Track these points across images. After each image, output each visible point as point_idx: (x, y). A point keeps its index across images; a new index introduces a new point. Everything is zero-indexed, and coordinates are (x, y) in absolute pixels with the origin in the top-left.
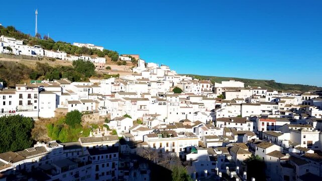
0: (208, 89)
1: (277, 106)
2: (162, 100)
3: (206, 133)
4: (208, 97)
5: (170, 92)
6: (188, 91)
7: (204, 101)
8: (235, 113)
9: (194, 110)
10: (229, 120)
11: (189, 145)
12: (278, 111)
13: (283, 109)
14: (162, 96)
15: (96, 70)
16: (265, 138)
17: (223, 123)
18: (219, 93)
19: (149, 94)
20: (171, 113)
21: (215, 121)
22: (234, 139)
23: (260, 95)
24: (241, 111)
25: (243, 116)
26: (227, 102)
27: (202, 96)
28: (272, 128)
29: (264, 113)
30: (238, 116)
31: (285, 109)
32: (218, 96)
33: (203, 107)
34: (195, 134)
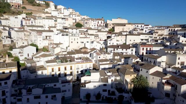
0: (102, 25)
1: (152, 36)
2: (65, 32)
3: (100, 57)
4: (102, 30)
5: (73, 26)
6: (87, 26)
7: (99, 33)
8: (122, 41)
9: (91, 40)
10: (117, 47)
11: (84, 68)
12: (153, 40)
13: (156, 38)
14: (66, 29)
15: (12, 8)
16: (145, 60)
17: (113, 49)
18: (110, 27)
19: (55, 27)
20: (72, 42)
21: (106, 48)
22: (121, 61)
23: (139, 28)
24: (126, 40)
25: (127, 44)
26: (116, 33)
27: (97, 29)
28: (150, 52)
29: (142, 41)
30: (124, 44)
31: (158, 38)
32: (109, 30)
33: (98, 37)
34: (90, 58)
